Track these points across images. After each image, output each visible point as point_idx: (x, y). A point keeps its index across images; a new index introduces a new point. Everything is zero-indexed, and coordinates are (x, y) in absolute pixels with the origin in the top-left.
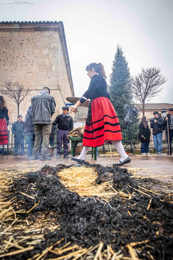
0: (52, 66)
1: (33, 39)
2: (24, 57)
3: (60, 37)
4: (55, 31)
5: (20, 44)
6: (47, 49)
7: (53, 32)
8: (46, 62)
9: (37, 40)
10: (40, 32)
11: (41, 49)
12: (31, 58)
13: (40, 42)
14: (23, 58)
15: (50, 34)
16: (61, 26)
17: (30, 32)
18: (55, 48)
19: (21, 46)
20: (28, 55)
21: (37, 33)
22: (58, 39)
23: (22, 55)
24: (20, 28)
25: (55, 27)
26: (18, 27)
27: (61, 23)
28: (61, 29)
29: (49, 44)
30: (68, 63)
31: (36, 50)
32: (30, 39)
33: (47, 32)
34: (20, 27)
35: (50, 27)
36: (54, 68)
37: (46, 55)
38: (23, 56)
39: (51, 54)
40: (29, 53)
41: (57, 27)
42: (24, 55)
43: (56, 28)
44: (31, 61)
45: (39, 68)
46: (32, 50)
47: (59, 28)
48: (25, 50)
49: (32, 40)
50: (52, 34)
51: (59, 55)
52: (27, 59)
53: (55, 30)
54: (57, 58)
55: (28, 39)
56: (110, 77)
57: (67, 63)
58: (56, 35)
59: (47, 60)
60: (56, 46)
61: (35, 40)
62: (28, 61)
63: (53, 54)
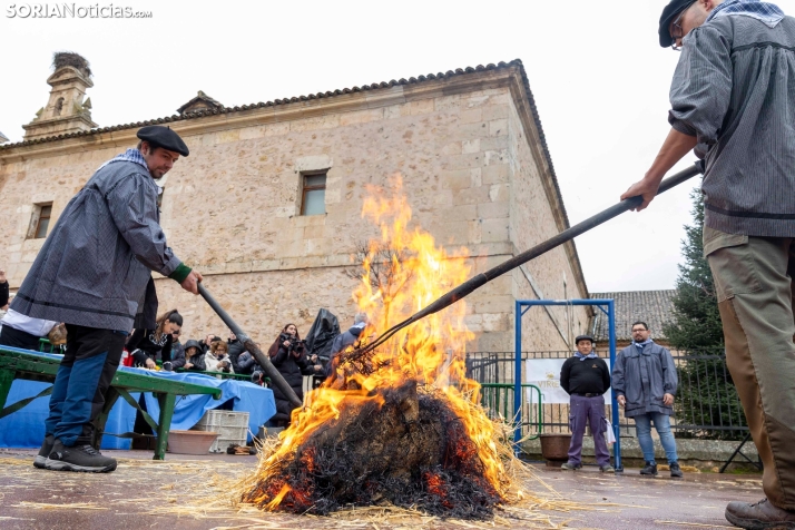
0: (492, 187)
1: (439, 118)
2: (414, 168)
3: (517, 100)
4: (500, 86)
5: (404, 137)
6: (477, 142)
7: (495, 92)
8: (473, 178)
9: (450, 119)
10: (457, 97)
11: (460, 144)
12: (431, 170)
13: (458, 122)
14: (410, 172)
15: (487, 97)
16: (518, 72)
17: (431, 101)
18: (500, 134)
19: (407, 142)
20: (424, 163)
21: (449, 100)
22: (508, 107)
23: (408, 163)
24: (406, 96)
25: (500, 77)
26: (401, 94)
27: (518, 64)
28: (518, 78)
29: (484, 126)
30: (546, 167)
31: (446, 147)
32: (431, 119)
33: (479, 93)
34: (407, 93)
35: (487, 79)
36: (497, 190)
37: (474, 157)
38: (410, 167)
39: (488, 154)
40: (426, 157)
41: (507, 76)
42: (413, 164)
43: (503, 80)
44: (432, 177)
45: (454, 196)
46: (437, 148)
47: (511, 78)
48: (418, 149)
49: (436, 122)
50: (491, 96)
51: (514, 150)
52: (421, 173)
53: (500, 84)
54: (505, 161)
55: (426, 121)
56: (693, 200)
57: (543, 169)
58: (505, 98)
59: (476, 172)
60: (504, 128)
61: (443, 121)
62: (425, 178)
63: (494, 152)
